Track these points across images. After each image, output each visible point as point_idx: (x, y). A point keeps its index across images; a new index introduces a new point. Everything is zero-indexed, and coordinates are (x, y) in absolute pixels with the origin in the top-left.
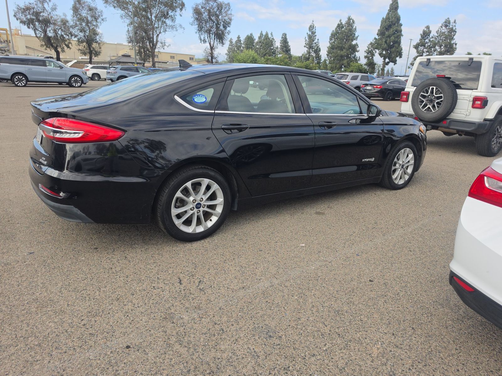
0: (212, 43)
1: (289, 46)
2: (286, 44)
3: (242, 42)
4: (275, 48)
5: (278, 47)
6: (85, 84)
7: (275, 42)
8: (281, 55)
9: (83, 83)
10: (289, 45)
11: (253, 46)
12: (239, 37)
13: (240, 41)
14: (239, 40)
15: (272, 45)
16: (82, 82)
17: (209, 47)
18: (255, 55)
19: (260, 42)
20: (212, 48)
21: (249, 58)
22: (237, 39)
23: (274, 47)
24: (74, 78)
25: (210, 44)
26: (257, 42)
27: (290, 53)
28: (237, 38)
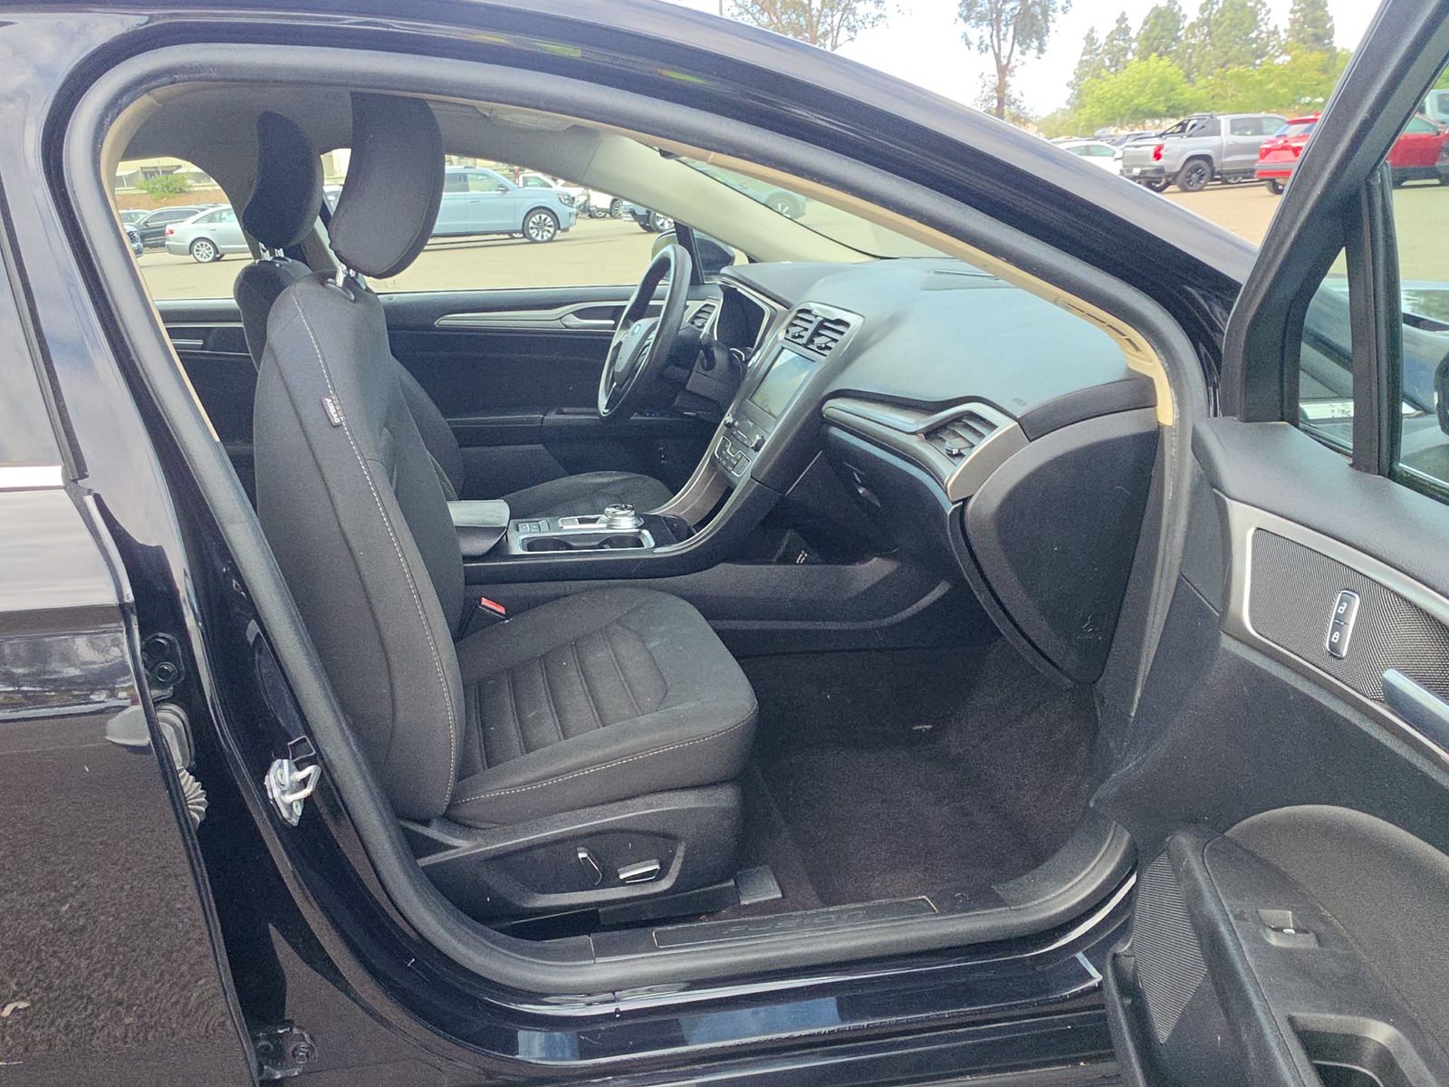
0: (1005, 52)
1: (1331, 19)
2: (1319, 13)
3: (1133, 34)
4: (1264, 35)
5: (1281, 29)
6: (566, 230)
7: (1269, 12)
8: (1285, 58)
9: (559, 229)
10: (1330, 14)
11: (1176, 39)
12: (1122, 19)
13: (1127, 30)
14: (1122, 29)
15: (1255, 24)
16: (558, 226)
17: (994, 70)
18: (1170, 70)
19: (1206, 22)
20: (1003, 70)
21: (1145, 86)
22: (1115, 26)
23: (1262, 32)
24: (537, 217)
25: (997, 56)
26: (1193, 25)
27: (1331, 43)
28: (1117, 21)
